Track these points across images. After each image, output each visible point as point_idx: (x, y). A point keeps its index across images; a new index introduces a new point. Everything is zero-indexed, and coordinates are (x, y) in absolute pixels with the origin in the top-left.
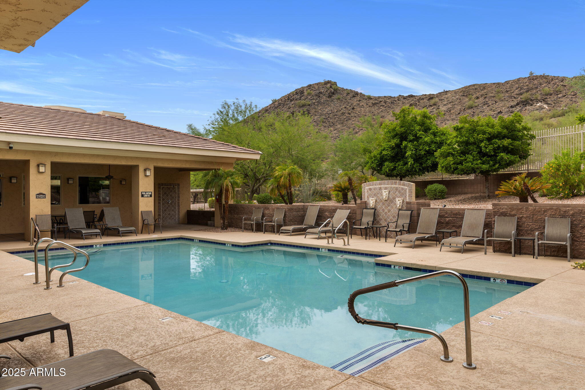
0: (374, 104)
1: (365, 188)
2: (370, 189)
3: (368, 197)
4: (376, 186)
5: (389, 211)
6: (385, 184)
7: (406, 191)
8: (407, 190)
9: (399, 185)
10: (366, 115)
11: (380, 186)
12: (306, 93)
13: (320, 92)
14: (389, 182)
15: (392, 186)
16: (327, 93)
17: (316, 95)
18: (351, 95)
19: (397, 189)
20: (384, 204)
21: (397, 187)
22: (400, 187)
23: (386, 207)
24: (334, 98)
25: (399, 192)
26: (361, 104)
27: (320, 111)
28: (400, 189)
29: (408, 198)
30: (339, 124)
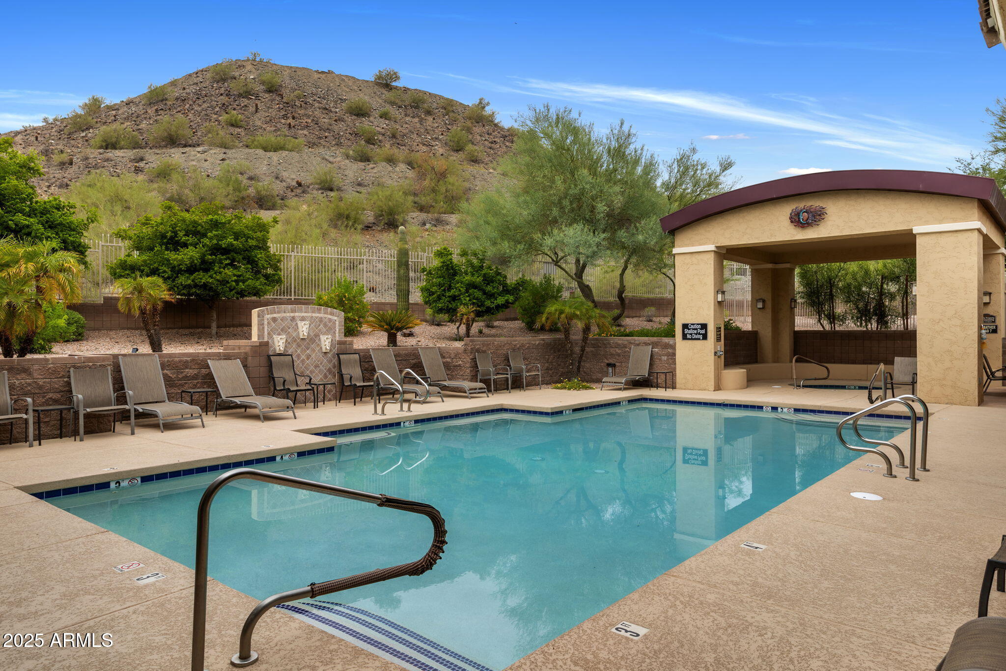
1: (263, 317)
2: (274, 320)
3: (269, 334)
4: (285, 315)
5: (308, 357)
6: (301, 311)
7: (334, 323)
8: (337, 323)
9: (325, 313)
11: (292, 315)
14: (308, 307)
15: (314, 315)
19: (321, 320)
20: (299, 346)
21: (321, 318)
22: (326, 318)
23: (303, 351)
25: (325, 325)
28: (326, 320)
29: (337, 335)
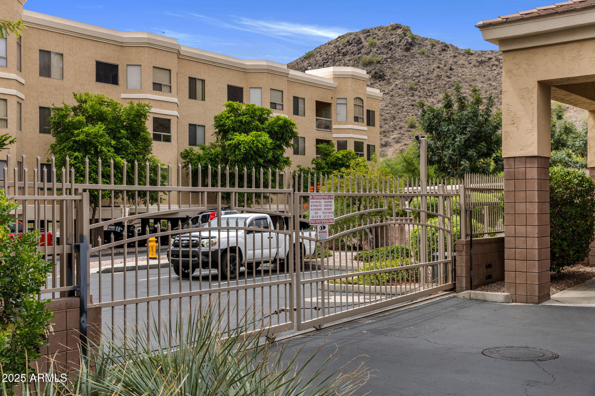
0: (481, 63)
10: (476, 80)
12: (366, 44)
13: (389, 42)
16: (401, 43)
17: (385, 47)
18: (438, 48)
24: (413, 51)
26: (459, 63)
27: (400, 73)
30: (440, 93)
